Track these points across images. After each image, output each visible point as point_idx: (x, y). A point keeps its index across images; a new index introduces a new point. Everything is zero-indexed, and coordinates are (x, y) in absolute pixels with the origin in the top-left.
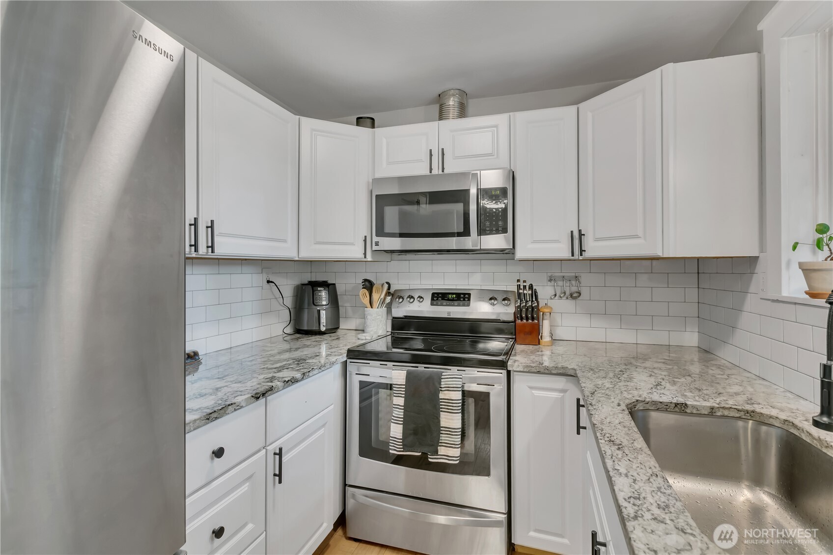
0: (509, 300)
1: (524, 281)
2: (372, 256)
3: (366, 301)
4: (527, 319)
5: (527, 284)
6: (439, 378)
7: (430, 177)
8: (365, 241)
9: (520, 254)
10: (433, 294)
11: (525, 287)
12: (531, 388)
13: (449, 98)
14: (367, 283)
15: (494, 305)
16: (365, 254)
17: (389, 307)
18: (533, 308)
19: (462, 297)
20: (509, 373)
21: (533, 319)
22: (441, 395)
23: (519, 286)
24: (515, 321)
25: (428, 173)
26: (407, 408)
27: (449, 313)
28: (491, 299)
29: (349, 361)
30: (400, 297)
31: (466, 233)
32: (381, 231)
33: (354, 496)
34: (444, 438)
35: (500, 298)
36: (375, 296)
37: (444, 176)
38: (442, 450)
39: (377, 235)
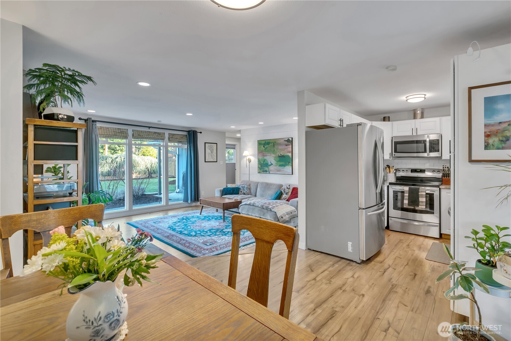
0: (440, 172)
1: (445, 166)
2: (392, 158)
3: (388, 171)
4: (446, 177)
5: (447, 167)
6: (419, 189)
7: (412, 136)
8: (390, 154)
9: (443, 158)
10: (411, 170)
11: (446, 168)
12: (447, 193)
13: (418, 111)
14: (388, 166)
15: (434, 173)
16: (390, 158)
17: (395, 173)
18: (448, 174)
19: (422, 171)
20: (440, 189)
21: (449, 177)
22: (419, 194)
23: (443, 168)
24: (442, 178)
25: (412, 135)
26: (409, 196)
27: (417, 175)
28: (433, 171)
29: (390, 185)
30: (399, 171)
31: (425, 151)
32: (396, 151)
33: (391, 219)
34: (420, 204)
35: (436, 171)
36: (391, 170)
37: (417, 136)
38: (420, 207)
39: (394, 152)
